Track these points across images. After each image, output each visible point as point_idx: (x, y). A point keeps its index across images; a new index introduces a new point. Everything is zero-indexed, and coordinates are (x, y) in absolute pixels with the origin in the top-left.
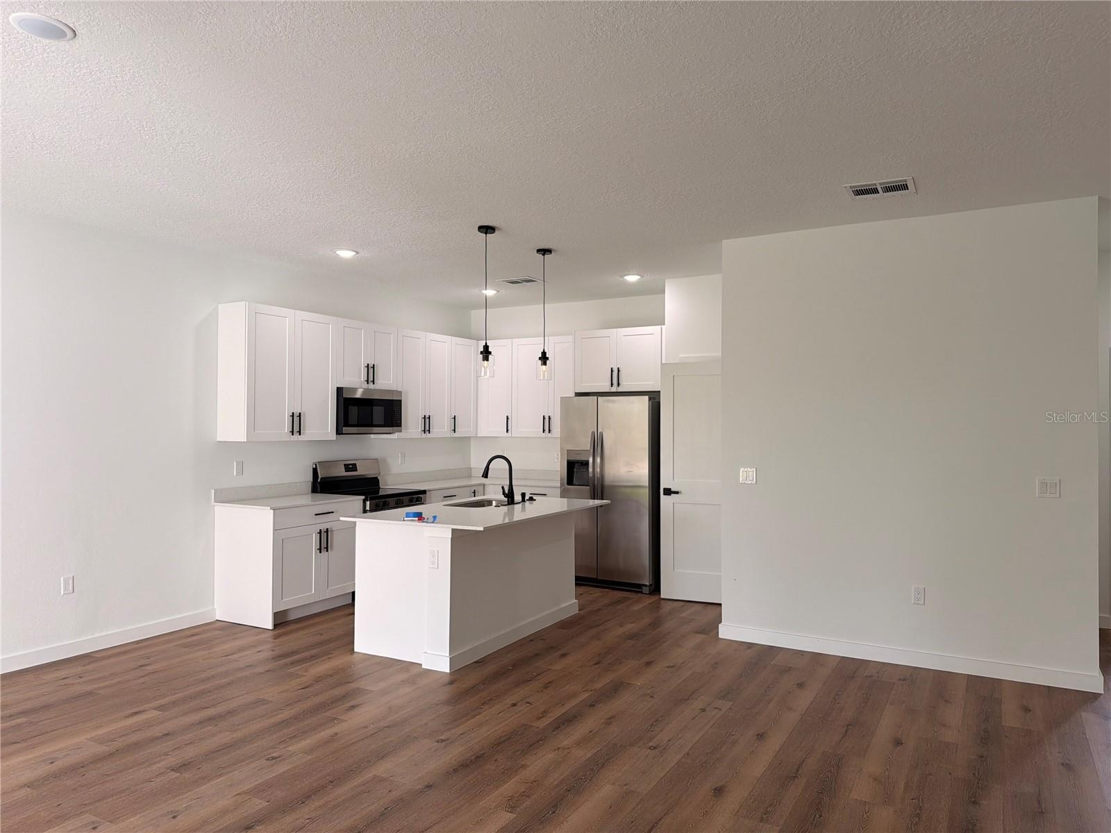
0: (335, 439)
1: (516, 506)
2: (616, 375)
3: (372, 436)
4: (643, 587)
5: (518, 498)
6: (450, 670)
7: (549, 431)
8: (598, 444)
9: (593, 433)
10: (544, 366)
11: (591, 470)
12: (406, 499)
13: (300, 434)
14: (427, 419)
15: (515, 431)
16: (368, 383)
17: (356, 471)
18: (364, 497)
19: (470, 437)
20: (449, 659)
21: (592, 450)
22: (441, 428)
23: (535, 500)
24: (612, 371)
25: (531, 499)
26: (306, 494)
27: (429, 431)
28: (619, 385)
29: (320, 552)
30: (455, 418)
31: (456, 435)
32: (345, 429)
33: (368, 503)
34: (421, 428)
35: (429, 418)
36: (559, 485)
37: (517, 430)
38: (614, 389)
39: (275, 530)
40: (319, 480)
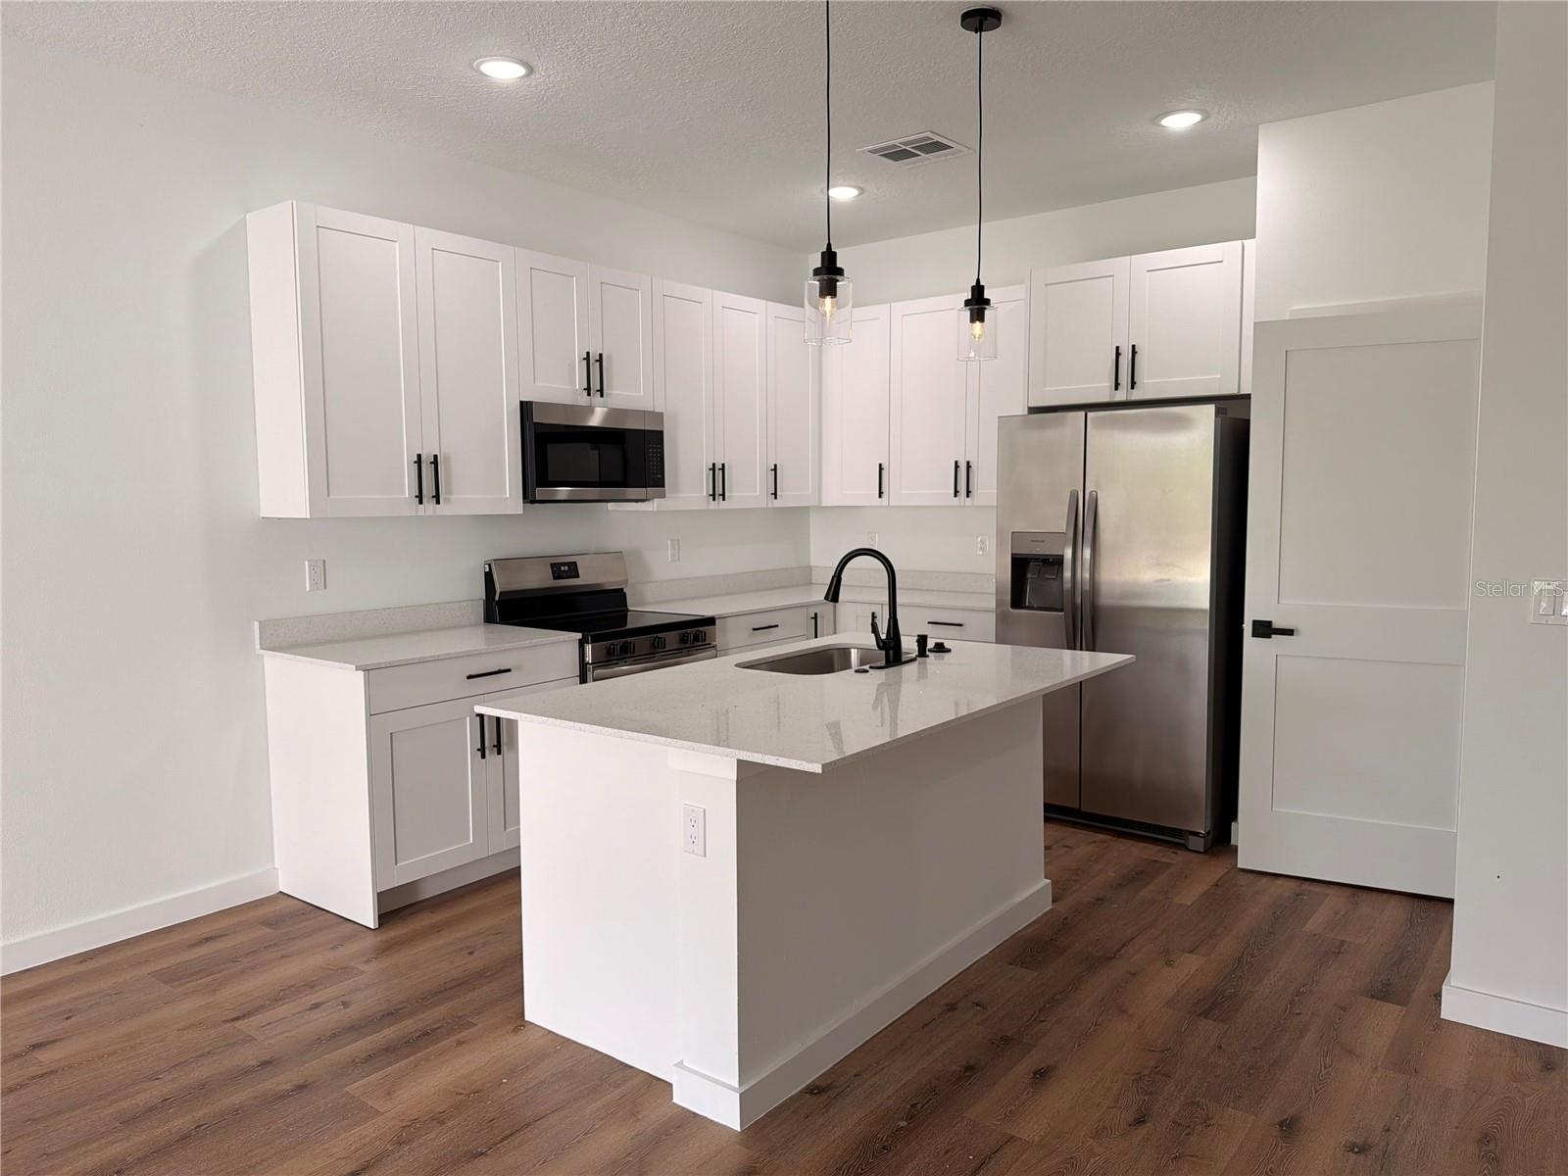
0: (521, 512)
1: (906, 669)
2: (1126, 363)
3: (611, 506)
4: (1191, 837)
5: (909, 644)
6: (741, 1126)
7: (968, 493)
8: (1085, 521)
9: (1074, 496)
10: (978, 324)
11: (1067, 574)
12: (672, 638)
13: (438, 502)
14: (718, 472)
15: (897, 494)
16: (589, 394)
17: (578, 577)
18: (579, 636)
19: (808, 507)
20: (737, 1097)
21: (1071, 534)
22: (749, 489)
23: (949, 651)
24: (1118, 354)
25: (940, 648)
26: (475, 625)
27: (723, 495)
28: (1133, 385)
29: (483, 756)
30: (775, 470)
31: (777, 503)
32: (541, 492)
33: (589, 648)
34: (705, 488)
35: (723, 469)
36: (993, 605)
37: (900, 492)
38: (1121, 396)
39: (370, 715)
40: (497, 598)
